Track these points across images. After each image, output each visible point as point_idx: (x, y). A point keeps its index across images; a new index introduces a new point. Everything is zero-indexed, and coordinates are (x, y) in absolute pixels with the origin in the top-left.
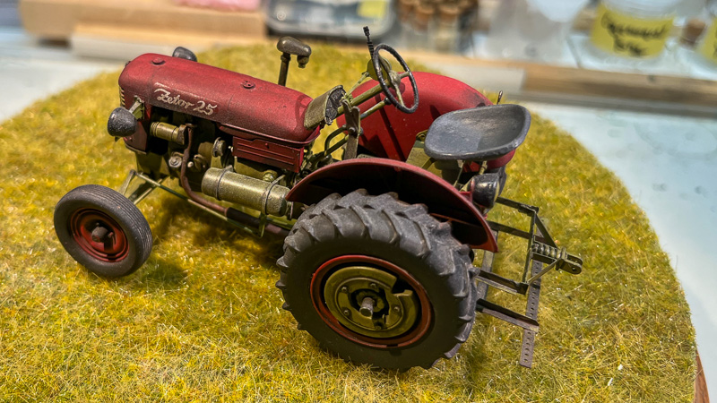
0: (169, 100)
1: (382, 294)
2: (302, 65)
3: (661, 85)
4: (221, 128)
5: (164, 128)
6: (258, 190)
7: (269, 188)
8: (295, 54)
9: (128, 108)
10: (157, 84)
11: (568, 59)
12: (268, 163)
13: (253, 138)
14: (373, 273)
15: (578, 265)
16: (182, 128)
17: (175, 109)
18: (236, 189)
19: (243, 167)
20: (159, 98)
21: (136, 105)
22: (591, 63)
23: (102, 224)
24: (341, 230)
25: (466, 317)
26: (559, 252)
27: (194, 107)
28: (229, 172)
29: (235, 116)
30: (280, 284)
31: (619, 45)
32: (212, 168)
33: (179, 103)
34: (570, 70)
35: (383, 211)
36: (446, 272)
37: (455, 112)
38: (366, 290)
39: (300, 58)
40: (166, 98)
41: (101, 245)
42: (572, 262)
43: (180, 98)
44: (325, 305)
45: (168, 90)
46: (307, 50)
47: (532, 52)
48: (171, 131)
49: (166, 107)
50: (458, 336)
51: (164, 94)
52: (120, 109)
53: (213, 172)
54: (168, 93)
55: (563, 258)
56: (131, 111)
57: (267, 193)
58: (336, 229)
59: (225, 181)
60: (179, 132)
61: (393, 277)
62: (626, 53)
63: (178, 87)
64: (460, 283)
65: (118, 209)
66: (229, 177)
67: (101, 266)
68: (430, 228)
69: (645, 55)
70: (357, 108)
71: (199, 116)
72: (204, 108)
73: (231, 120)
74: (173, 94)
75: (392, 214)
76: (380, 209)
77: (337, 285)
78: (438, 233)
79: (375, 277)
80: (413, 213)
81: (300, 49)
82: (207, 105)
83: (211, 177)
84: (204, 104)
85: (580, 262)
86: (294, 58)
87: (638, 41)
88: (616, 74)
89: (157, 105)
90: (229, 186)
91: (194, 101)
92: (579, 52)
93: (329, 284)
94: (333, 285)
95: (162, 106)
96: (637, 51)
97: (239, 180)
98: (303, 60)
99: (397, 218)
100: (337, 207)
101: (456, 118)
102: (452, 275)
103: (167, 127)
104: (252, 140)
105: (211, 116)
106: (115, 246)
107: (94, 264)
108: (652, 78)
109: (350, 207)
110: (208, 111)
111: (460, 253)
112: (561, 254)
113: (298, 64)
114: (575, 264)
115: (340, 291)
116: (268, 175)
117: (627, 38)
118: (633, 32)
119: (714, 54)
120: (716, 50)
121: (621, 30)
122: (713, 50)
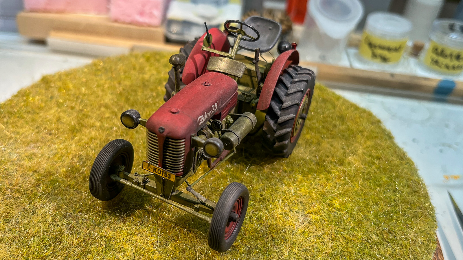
3: (397, 79)
7: (247, 117)
11: (345, 62)
18: (244, 131)
22: (358, 65)
29: (223, 99)
31: (374, 56)
34: (345, 69)
47: (323, 58)
53: (229, 135)
57: (249, 119)
62: (378, 60)
69: (389, 61)
73: (222, 103)
87: (385, 53)
88: (371, 72)
90: (241, 132)
92: (352, 59)
96: (384, 59)
104: (226, 106)
108: (392, 75)
117: (379, 52)
118: (382, 48)
119: (431, 62)
120: (433, 60)
121: (375, 46)
122: (430, 60)
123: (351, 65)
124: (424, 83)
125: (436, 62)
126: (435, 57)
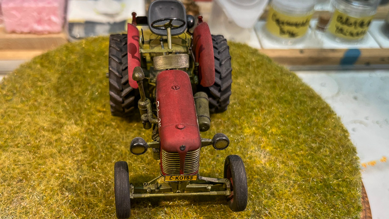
31: (282, 32)
62: (287, 36)
69: (297, 36)
87: (293, 29)
92: (260, 36)
96: (292, 35)
108: (301, 51)
117: (287, 28)
118: (289, 24)
119: (336, 31)
120: (337, 28)
121: (283, 23)
122: (335, 29)
123: (262, 46)
124: (331, 55)
125: (341, 31)
126: (340, 26)
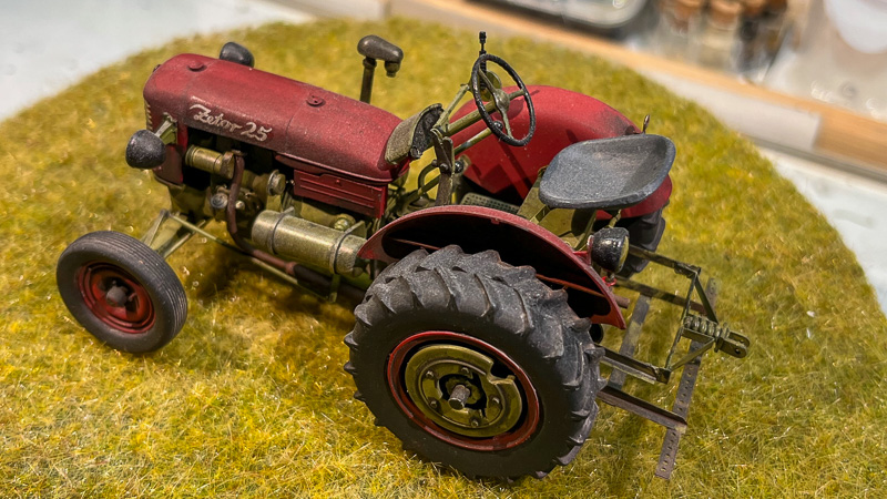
0: (209, 120)
1: (476, 381)
2: (391, 73)
4: (277, 158)
5: (204, 156)
6: (325, 242)
7: (339, 240)
8: (381, 58)
9: (155, 130)
10: (194, 97)
12: (341, 205)
13: (320, 173)
14: (464, 354)
15: (743, 345)
16: (228, 156)
17: (218, 132)
18: (296, 241)
19: (309, 210)
20: (196, 117)
21: (166, 125)
23: (119, 284)
24: (421, 300)
25: (582, 413)
26: (719, 328)
27: (242, 129)
28: (288, 217)
29: (296, 143)
30: (348, 367)
32: (267, 211)
33: (222, 124)
35: (475, 275)
36: (553, 355)
37: (585, 143)
38: (457, 376)
39: (387, 64)
40: (205, 117)
41: (121, 311)
42: (734, 342)
43: (224, 118)
44: (407, 395)
45: (207, 107)
46: (396, 53)
48: (213, 160)
49: (206, 129)
50: (573, 436)
51: (203, 111)
52: (143, 132)
53: (268, 216)
54: (208, 111)
55: (723, 336)
56: (158, 135)
57: (336, 246)
58: (415, 298)
59: (283, 229)
60: (224, 162)
61: (489, 361)
63: (220, 103)
64: (572, 369)
65: (139, 263)
66: (288, 223)
67: (120, 338)
68: (535, 298)
70: (449, 139)
71: (248, 141)
72: (255, 132)
73: (290, 149)
74: (214, 112)
75: (487, 279)
76: (473, 272)
77: (420, 370)
78: (547, 304)
79: (466, 359)
80: (514, 277)
81: (386, 52)
82: (258, 127)
83: (263, 223)
84: (255, 126)
85: (747, 342)
86: (380, 63)
89: (193, 126)
90: (288, 235)
91: (243, 123)
93: (411, 368)
94: (415, 368)
95: (200, 127)
97: (301, 227)
98: (392, 66)
99: (494, 284)
100: (420, 269)
101: (586, 150)
102: (559, 358)
103: (208, 155)
104: (319, 175)
105: (265, 142)
106: (139, 311)
107: (112, 336)
109: (435, 269)
110: (260, 136)
111: (575, 330)
112: (721, 331)
113: (385, 72)
114: (738, 344)
115: (424, 377)
116: (342, 221)
